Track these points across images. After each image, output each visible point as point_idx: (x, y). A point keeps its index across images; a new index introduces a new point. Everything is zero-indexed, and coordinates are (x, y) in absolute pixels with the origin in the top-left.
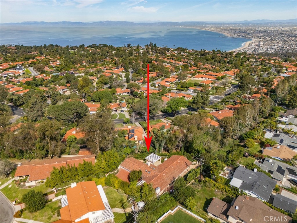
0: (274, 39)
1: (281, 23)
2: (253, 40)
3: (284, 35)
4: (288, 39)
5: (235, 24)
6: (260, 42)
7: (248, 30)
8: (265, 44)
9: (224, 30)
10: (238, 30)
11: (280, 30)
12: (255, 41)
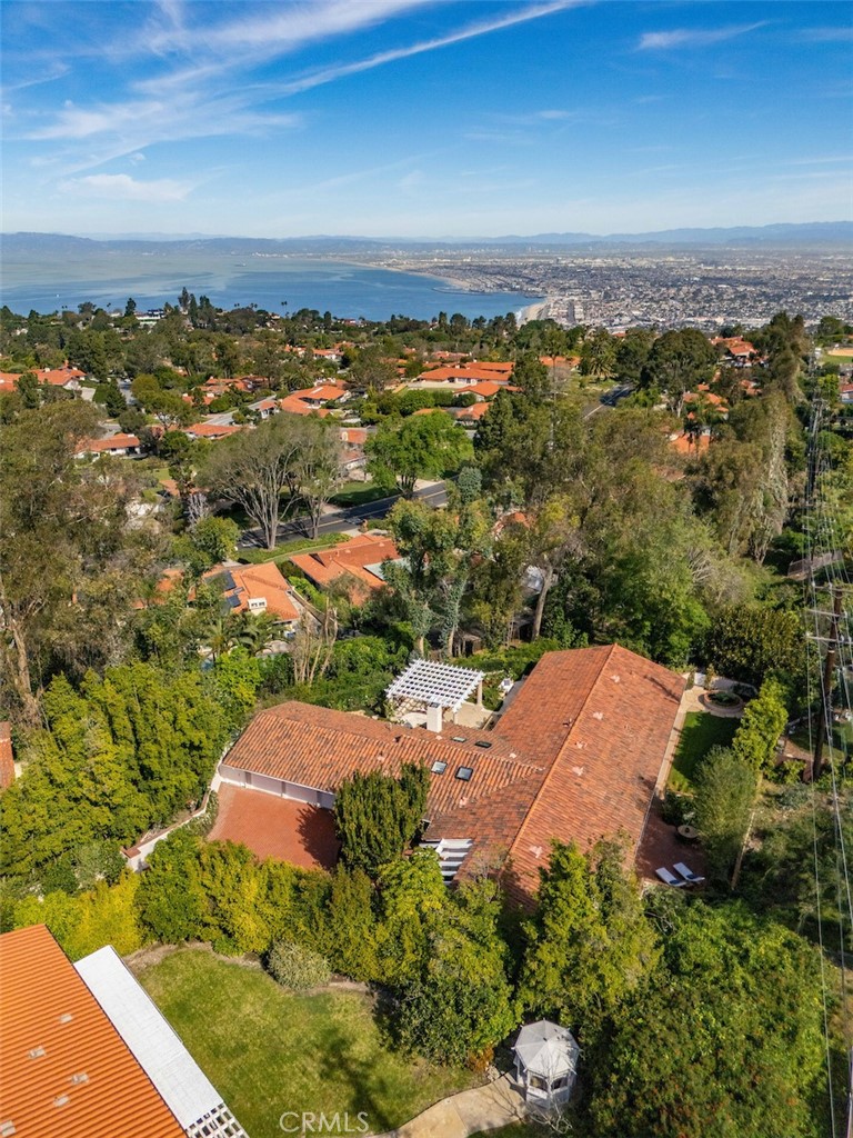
0: (615, 295)
1: (623, 245)
2: (550, 300)
3: (641, 283)
4: (657, 295)
5: (478, 246)
6: (571, 305)
7: (526, 268)
8: (589, 312)
9: (445, 267)
10: (492, 267)
11: (625, 266)
12: (556, 302)
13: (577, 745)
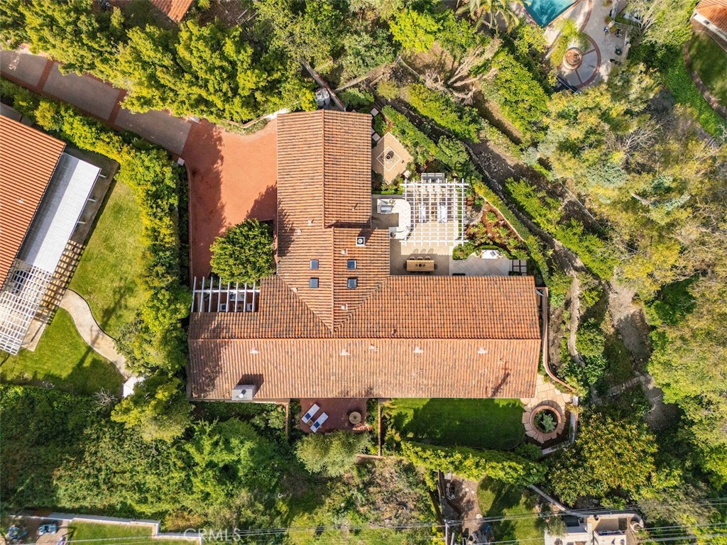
13: (371, 346)
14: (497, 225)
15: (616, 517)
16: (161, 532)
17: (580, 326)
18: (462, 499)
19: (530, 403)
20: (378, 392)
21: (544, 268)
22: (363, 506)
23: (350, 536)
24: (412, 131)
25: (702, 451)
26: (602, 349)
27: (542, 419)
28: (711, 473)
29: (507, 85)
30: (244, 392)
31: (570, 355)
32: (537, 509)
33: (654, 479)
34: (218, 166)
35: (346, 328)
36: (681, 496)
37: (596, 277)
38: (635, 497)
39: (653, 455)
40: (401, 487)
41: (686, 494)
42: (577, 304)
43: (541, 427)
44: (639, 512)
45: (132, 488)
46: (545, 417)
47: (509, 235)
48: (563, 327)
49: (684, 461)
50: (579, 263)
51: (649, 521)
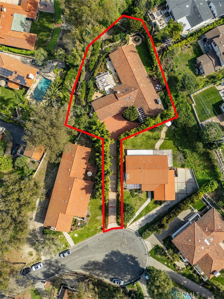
13: (138, 80)
14: (101, 68)
15: (150, 17)
16: (194, 103)
17: (114, 42)
18: (161, 49)
19: (135, 45)
20: (147, 75)
21: (106, 54)
22: (171, 68)
23: (178, 68)
24: (90, 94)
25: (129, 5)
26: (117, 35)
27: (137, 41)
28: (132, 2)
29: (71, 80)
30: (159, 101)
31: (121, 41)
32: (156, 33)
33: (139, 12)
34: (115, 132)
35: (137, 86)
36: (139, 6)
37: (102, 44)
38: (144, 14)
39: (134, 15)
40: (164, 62)
41: (139, 5)
42: (109, 45)
43: (139, 40)
44: (147, 13)
45: (187, 112)
46: (136, 40)
47: (102, 65)
48: (116, 45)
49: (132, 8)
50: (100, 49)
51: (148, 10)
